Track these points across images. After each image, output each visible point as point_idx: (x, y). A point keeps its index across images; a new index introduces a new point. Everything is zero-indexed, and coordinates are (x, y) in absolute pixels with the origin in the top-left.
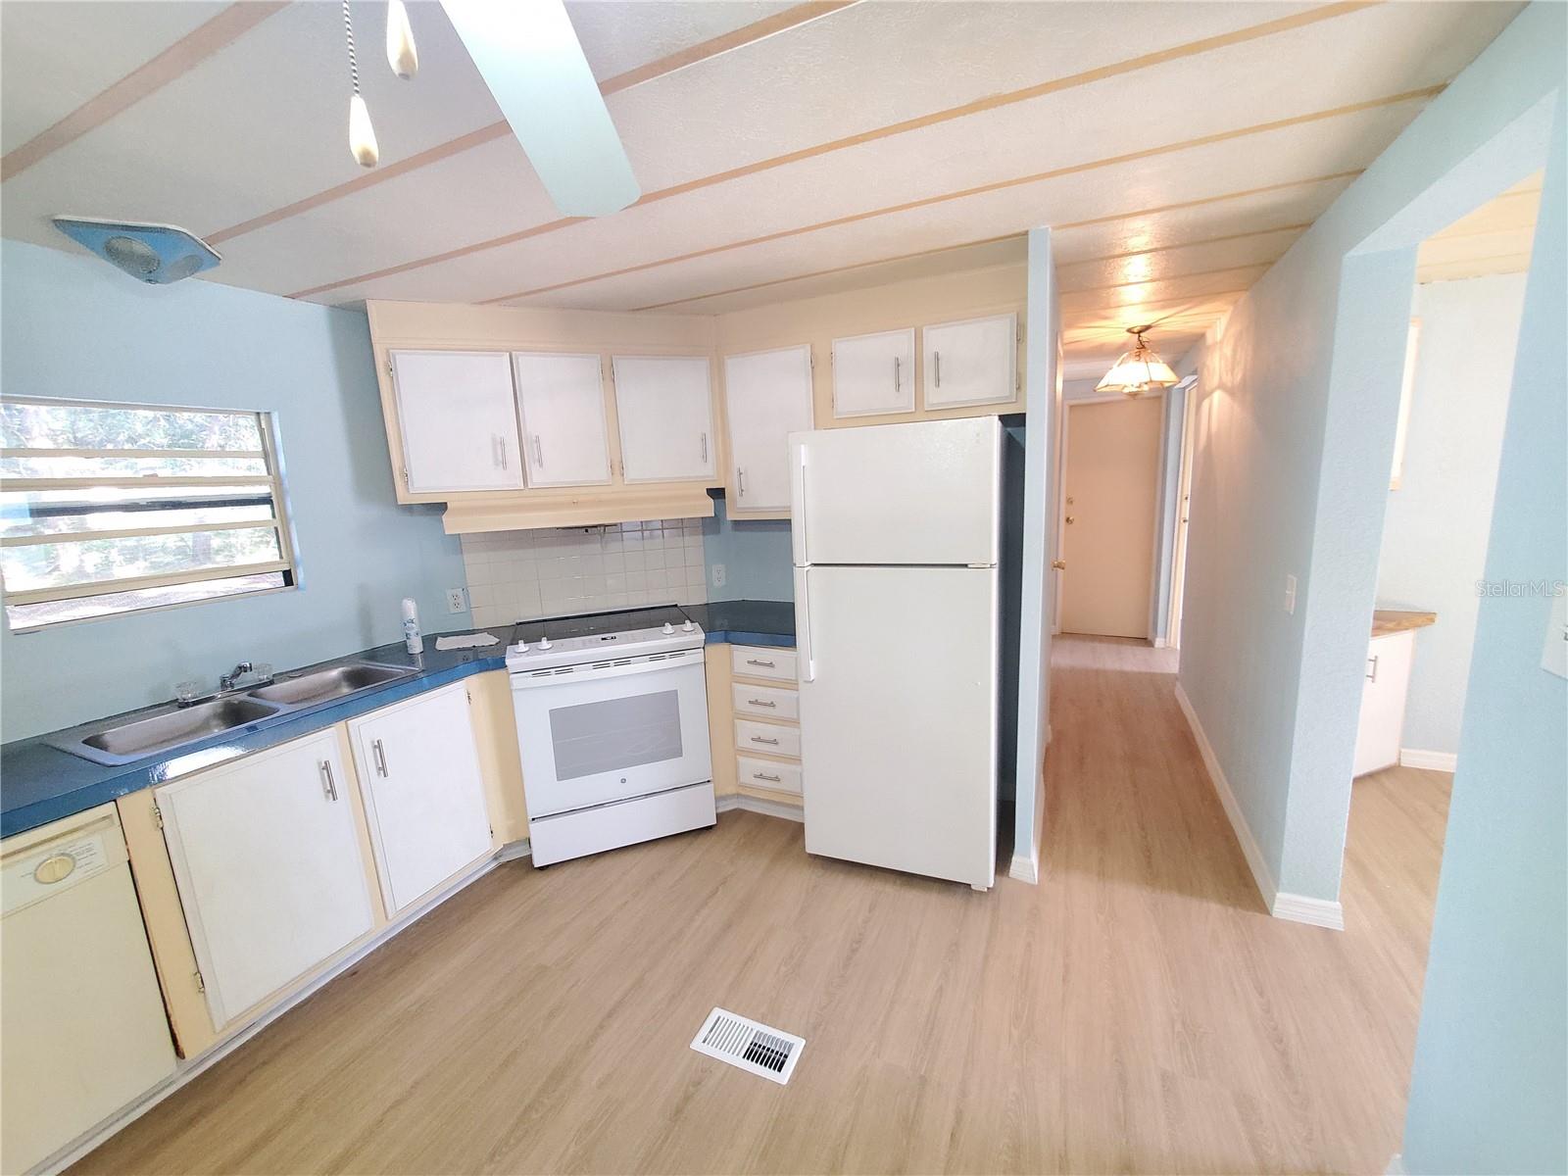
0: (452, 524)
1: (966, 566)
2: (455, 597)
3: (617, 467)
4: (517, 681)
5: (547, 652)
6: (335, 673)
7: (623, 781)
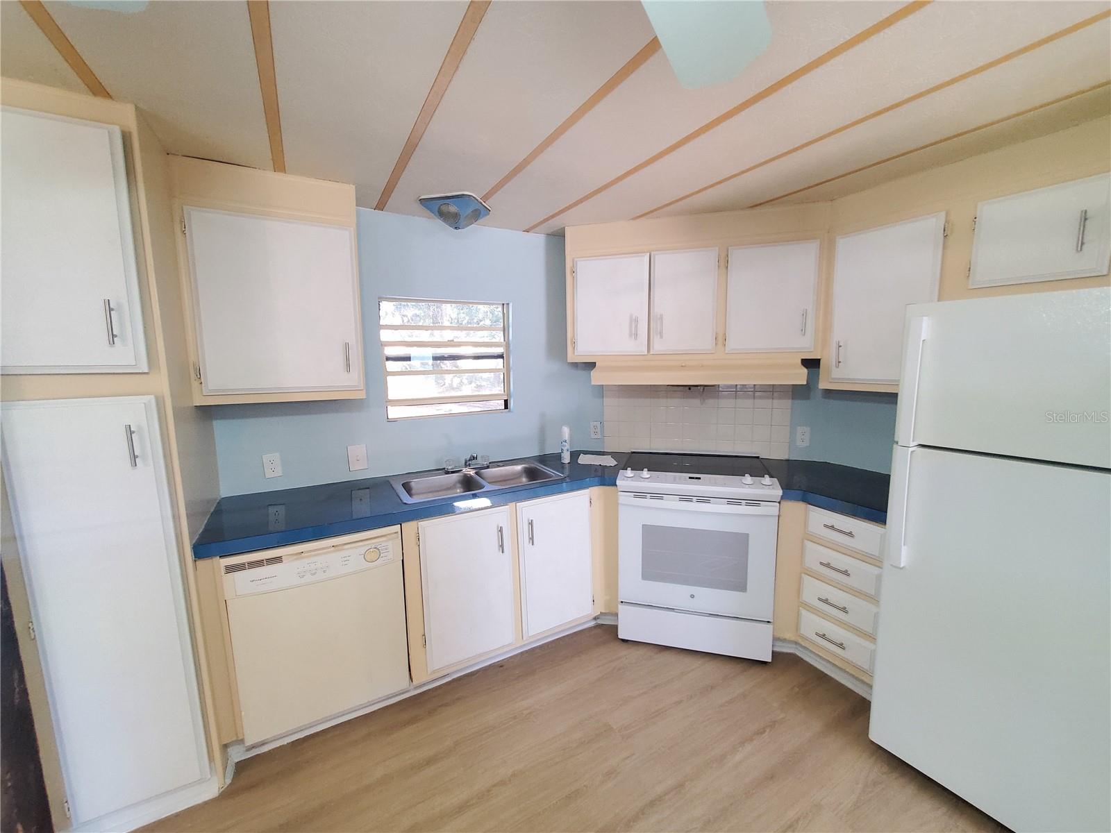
0: (597, 378)
2: (595, 427)
3: (721, 339)
4: (624, 498)
5: (646, 480)
6: (519, 468)
7: (692, 596)
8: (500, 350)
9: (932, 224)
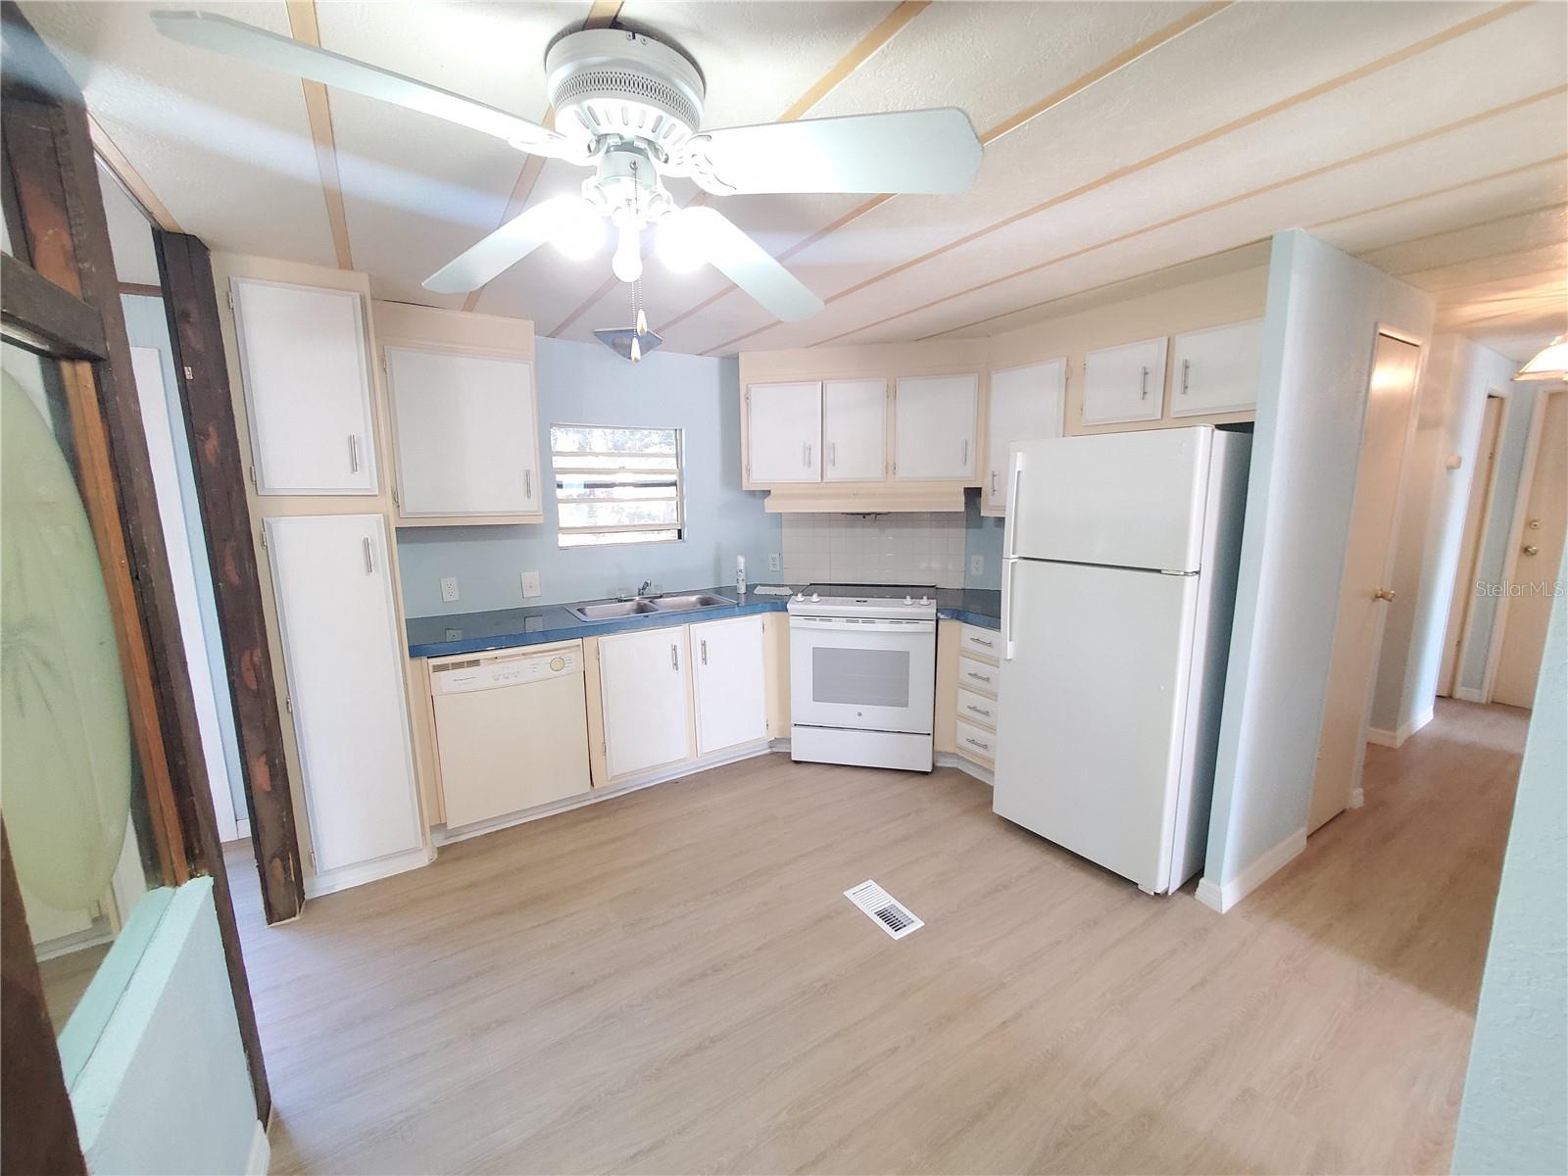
0: (771, 506)
1: (1159, 571)
2: (774, 559)
3: (890, 467)
4: (794, 622)
5: (816, 604)
6: (693, 598)
7: (860, 714)
8: (673, 478)
9: (1056, 367)
